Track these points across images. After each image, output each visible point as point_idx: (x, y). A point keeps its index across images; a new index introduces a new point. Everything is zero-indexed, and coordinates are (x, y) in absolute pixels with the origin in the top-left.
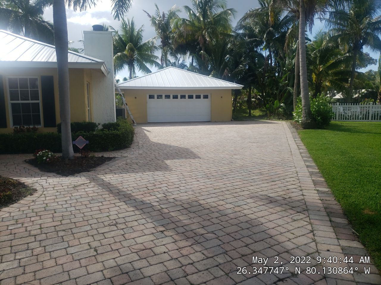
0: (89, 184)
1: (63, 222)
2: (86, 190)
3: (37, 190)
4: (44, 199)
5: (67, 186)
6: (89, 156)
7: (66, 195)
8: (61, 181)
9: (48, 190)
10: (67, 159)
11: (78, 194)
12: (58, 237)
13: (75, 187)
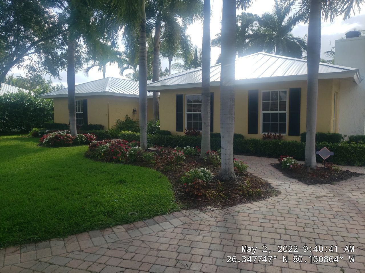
0: (333, 197)
1: (306, 229)
2: (330, 203)
3: (281, 193)
4: (287, 202)
5: (309, 194)
6: (333, 168)
7: (308, 204)
8: (303, 188)
9: (291, 195)
10: (310, 168)
11: (321, 205)
12: (302, 242)
13: (317, 197)
